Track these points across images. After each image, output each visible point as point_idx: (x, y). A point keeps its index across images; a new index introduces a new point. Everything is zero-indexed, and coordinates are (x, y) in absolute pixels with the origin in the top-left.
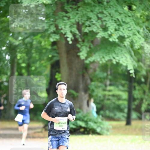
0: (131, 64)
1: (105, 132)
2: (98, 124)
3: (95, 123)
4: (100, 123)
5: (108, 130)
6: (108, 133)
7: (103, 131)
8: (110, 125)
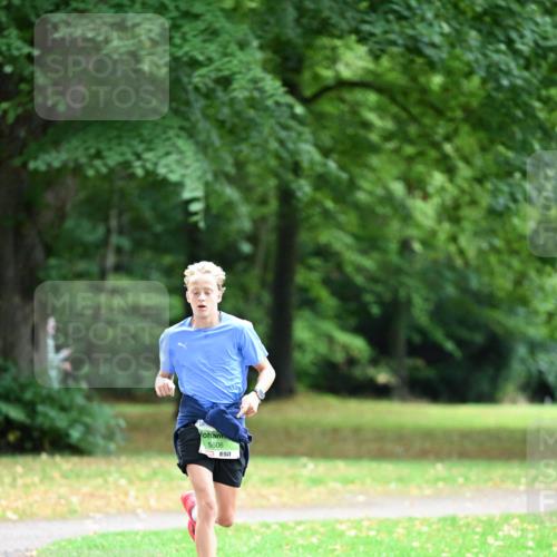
0: (199, 178)
1: (101, 442)
2: (74, 414)
3: (63, 409)
4: (82, 410)
5: (110, 436)
6: (112, 446)
7: (91, 439)
8: (116, 416)
